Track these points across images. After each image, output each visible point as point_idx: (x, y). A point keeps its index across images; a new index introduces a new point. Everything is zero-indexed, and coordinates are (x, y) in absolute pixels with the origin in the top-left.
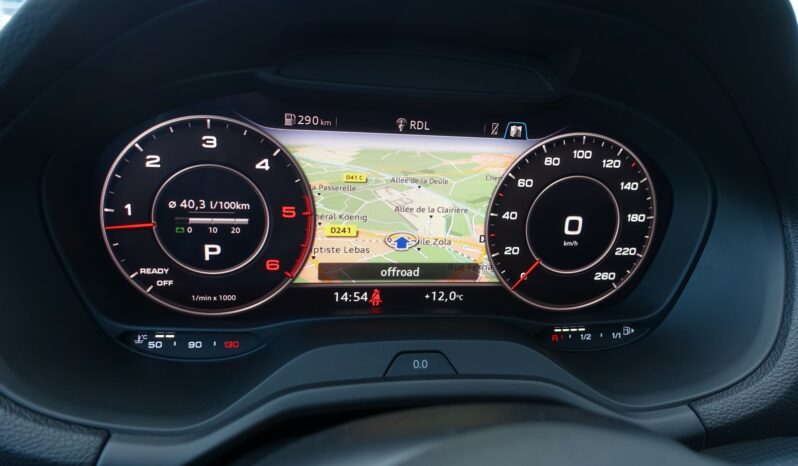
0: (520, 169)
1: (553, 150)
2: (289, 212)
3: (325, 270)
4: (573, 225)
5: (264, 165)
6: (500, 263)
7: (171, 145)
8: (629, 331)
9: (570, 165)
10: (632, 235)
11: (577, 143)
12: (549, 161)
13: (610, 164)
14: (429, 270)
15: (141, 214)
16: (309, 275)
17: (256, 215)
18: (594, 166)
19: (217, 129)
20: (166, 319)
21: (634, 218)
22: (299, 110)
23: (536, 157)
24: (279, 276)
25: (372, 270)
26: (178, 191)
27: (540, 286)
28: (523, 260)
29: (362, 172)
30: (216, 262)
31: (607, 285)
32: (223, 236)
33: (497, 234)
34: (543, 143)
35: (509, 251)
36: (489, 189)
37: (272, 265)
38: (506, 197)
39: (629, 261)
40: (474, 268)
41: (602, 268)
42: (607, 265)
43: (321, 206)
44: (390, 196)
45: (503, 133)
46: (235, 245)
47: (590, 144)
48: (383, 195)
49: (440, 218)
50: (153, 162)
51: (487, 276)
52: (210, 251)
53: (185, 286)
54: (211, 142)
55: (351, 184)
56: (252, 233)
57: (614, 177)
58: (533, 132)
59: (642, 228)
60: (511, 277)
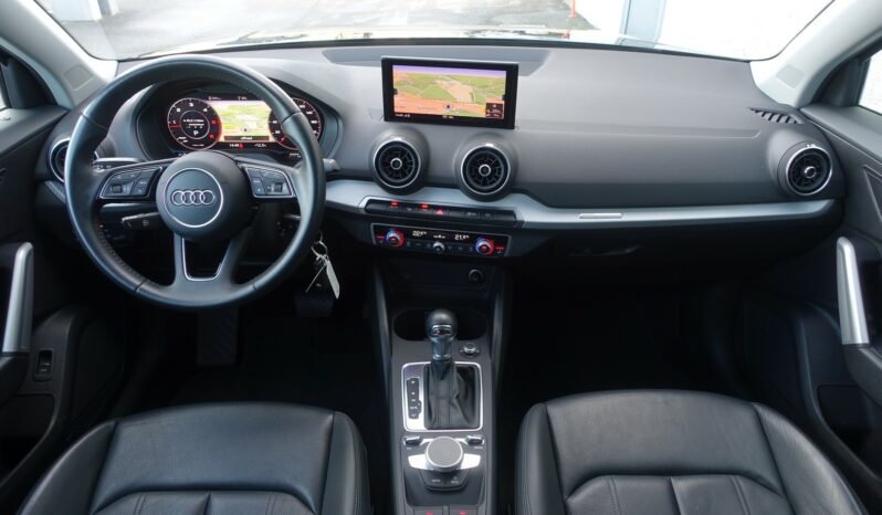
2: (214, 122)
3: (226, 138)
5: (205, 110)
6: (275, 136)
7: (184, 106)
14: (254, 138)
15: (178, 123)
16: (222, 139)
17: (205, 123)
19: (192, 101)
20: (185, 149)
21: (313, 122)
22: (213, 95)
24: (213, 140)
25: (239, 138)
26: (186, 117)
28: (282, 135)
29: (231, 111)
30: (197, 136)
32: (198, 128)
33: (272, 127)
35: (277, 132)
36: (267, 115)
37: (212, 136)
38: (272, 117)
40: (267, 138)
43: (222, 120)
44: (239, 117)
46: (202, 131)
48: (238, 117)
49: (255, 123)
50: (179, 110)
51: (272, 139)
52: (196, 133)
53: (191, 143)
54: (192, 105)
55: (230, 114)
56: (205, 128)
59: (317, 125)
60: (279, 139)
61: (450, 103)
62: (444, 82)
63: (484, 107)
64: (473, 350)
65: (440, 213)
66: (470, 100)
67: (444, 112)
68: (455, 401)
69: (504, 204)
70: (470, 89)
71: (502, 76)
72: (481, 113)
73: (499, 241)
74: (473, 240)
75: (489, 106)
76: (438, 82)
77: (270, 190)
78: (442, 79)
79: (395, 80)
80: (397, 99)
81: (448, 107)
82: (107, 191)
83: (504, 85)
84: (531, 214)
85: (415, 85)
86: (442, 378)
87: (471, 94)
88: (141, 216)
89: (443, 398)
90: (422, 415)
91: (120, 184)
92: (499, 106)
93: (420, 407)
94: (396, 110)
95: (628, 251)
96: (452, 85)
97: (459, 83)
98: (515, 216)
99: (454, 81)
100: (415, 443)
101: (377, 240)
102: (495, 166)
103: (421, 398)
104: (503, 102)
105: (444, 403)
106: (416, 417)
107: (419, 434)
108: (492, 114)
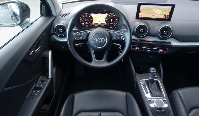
0: (107, 16)
1: (110, 15)
2: (92, 19)
3: (94, 23)
4: (112, 20)
5: (90, 16)
6: (106, 23)
7: (84, 15)
8: (116, 28)
9: (111, 16)
10: (116, 21)
11: (111, 14)
12: (109, 15)
13: (114, 15)
14: (101, 23)
15: (82, 20)
16: (93, 24)
17: (89, 20)
18: (113, 16)
19: (87, 14)
20: (84, 27)
21: (116, 19)
22: (92, 13)
23: (108, 15)
24: (91, 24)
25: (97, 23)
26: (85, 18)
27: (109, 25)
28: (108, 23)
30: (87, 23)
31: (115, 25)
32: (87, 21)
33: (106, 21)
34: (109, 14)
35: (107, 22)
36: (105, 18)
37: (91, 23)
38: (106, 18)
39: (116, 23)
40: (104, 23)
41: (114, 23)
42: (115, 23)
43: (94, 19)
44: (98, 18)
45: (106, 14)
46: (88, 22)
47: (112, 14)
49: (102, 20)
50: (83, 16)
51: (105, 24)
52: (87, 22)
53: (85, 25)
55: (96, 17)
56: (89, 21)
57: (114, 16)
58: (108, 13)
59: (117, 20)
60: (107, 24)
61: (154, 15)
62: (154, 9)
63: (164, 15)
64: (156, 76)
65: (151, 43)
66: (160, 14)
67: (152, 17)
68: (157, 90)
69: (168, 41)
70: (161, 11)
71: (170, 8)
72: (162, 17)
73: (164, 50)
74: (158, 50)
75: (165, 15)
76: (152, 9)
77: (117, 38)
78: (154, 8)
79: (141, 9)
80: (140, 13)
81: (154, 16)
82: (77, 38)
83: (170, 10)
84: (175, 43)
85: (146, 10)
86: (152, 84)
87: (161, 12)
88: (79, 44)
89: (153, 89)
90: (149, 93)
91: (80, 36)
92: (168, 15)
93: (148, 91)
94: (139, 16)
95: (195, 52)
96: (156, 10)
97: (158, 9)
98: (171, 44)
99: (156, 9)
100: (150, 101)
101: (132, 49)
102: (168, 31)
103: (147, 89)
104: (169, 14)
105: (154, 90)
106: (148, 94)
107: (150, 98)
108: (165, 18)
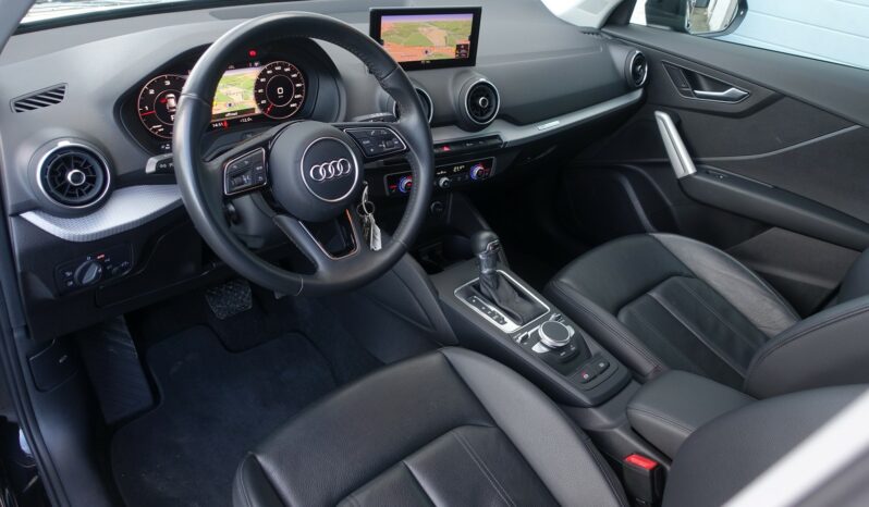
0: (261, 76)
1: (269, 68)
4: (280, 91)
6: (261, 106)
7: (156, 86)
9: (275, 72)
10: (299, 91)
11: (276, 65)
12: (269, 72)
13: (287, 70)
14: (240, 112)
15: (151, 109)
18: (282, 71)
19: (169, 79)
21: (298, 85)
23: (265, 71)
25: (224, 115)
27: (275, 112)
28: (267, 105)
31: (294, 108)
33: (258, 97)
34: (266, 67)
35: (263, 102)
36: (253, 84)
38: (258, 85)
39: (299, 99)
40: (253, 109)
41: (292, 103)
42: (295, 101)
44: (224, 91)
45: (253, 66)
47: (279, 65)
48: (222, 91)
49: (240, 96)
50: (152, 92)
51: (258, 111)
52: (173, 117)
54: (168, 83)
57: (289, 74)
58: (262, 64)
59: (301, 88)
60: (265, 110)
61: (428, 48)
62: (425, 29)
63: (454, 49)
65: (446, 149)
66: (444, 44)
67: (421, 57)
69: (490, 131)
70: (444, 33)
71: (469, 18)
72: (451, 54)
73: (487, 164)
74: (468, 169)
75: (459, 47)
76: (420, 29)
77: (382, 148)
78: (424, 26)
79: (382, 31)
81: (427, 52)
82: (230, 186)
83: (471, 27)
84: (511, 135)
85: (400, 35)
87: (446, 38)
90: (506, 319)
92: (466, 46)
93: (499, 315)
96: (431, 30)
97: (436, 28)
98: (500, 139)
99: (433, 27)
100: (526, 338)
101: (390, 190)
102: (488, 97)
103: (493, 309)
104: (469, 43)
106: (505, 323)
107: (522, 331)
108: (460, 55)
